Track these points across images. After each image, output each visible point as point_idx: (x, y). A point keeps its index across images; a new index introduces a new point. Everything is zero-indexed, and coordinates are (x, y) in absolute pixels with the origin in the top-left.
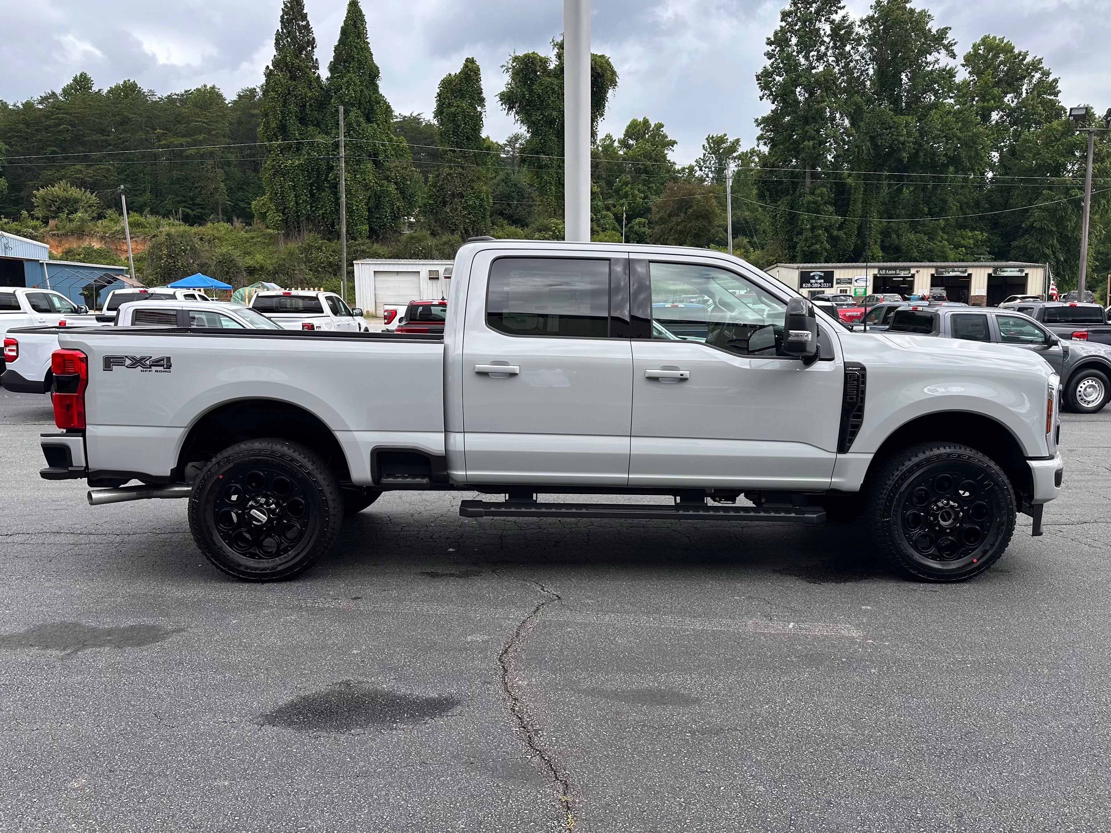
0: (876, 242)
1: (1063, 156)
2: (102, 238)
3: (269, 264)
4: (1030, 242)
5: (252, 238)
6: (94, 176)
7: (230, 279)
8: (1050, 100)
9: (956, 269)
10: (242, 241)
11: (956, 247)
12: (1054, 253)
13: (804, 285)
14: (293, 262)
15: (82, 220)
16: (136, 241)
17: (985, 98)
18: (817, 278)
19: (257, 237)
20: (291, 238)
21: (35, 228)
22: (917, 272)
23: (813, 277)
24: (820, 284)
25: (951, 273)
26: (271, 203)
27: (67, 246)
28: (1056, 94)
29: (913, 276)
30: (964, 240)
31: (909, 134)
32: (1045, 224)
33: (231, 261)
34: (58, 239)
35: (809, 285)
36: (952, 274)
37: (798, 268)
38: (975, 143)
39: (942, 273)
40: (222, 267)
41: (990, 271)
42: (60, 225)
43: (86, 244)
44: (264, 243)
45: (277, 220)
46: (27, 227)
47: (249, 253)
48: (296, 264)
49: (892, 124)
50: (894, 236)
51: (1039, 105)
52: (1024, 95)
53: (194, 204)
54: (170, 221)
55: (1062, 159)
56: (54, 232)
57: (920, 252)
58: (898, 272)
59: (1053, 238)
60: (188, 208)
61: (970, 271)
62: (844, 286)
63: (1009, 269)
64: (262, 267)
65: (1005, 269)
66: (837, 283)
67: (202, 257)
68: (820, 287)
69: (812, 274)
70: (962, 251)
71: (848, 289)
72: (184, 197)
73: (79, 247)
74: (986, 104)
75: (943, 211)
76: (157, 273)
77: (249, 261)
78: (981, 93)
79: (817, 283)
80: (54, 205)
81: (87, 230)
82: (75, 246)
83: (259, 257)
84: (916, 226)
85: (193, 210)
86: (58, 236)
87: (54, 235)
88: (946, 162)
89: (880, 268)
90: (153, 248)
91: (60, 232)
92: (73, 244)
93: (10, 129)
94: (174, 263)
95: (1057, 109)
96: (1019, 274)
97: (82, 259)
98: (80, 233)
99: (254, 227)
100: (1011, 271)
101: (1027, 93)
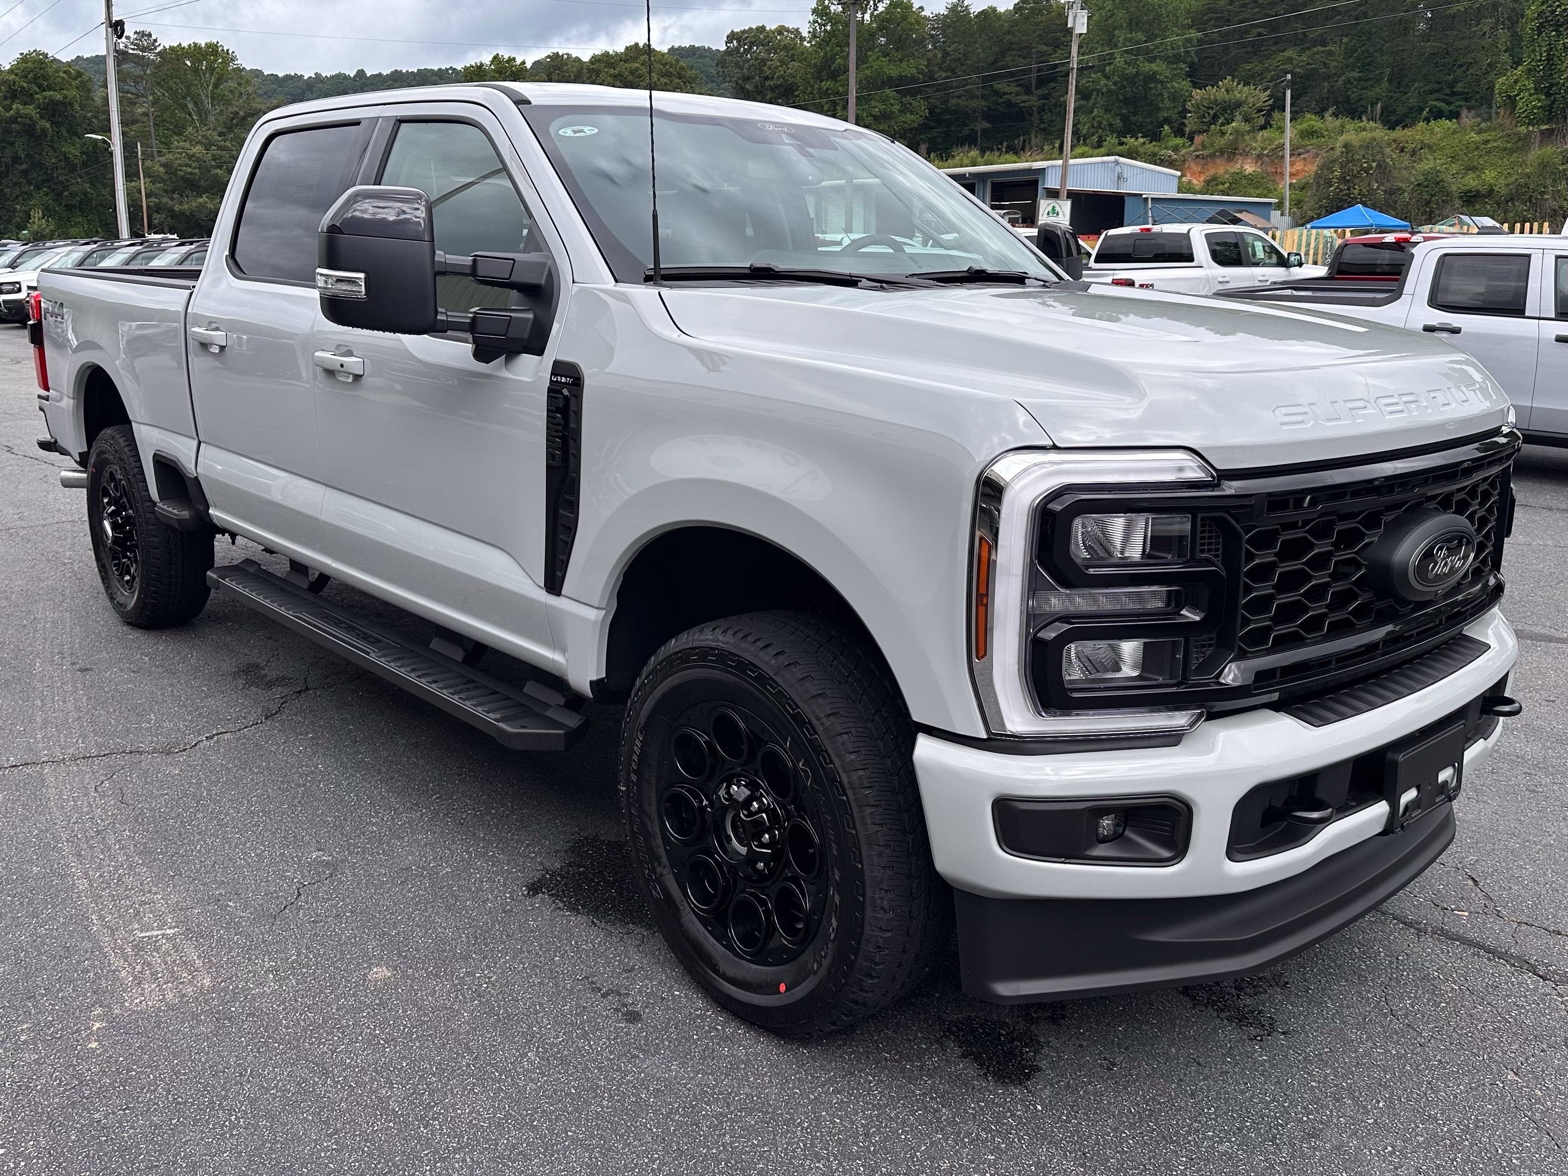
2: (1259, 157)
3: (1502, 187)
5: (1487, 142)
6: (1308, 64)
7: (1431, 212)
10: (1468, 148)
14: (1544, 178)
15: (1237, 132)
16: (1305, 159)
19: (1495, 141)
20: (1554, 137)
21: (1176, 149)
26: (1528, 79)
27: (1212, 171)
33: (1438, 183)
34: (1203, 162)
40: (1420, 194)
42: (1207, 141)
43: (1236, 167)
44: (1505, 149)
45: (1535, 107)
46: (1166, 148)
47: (1473, 169)
48: (1549, 182)
53: (1453, 94)
54: (1361, 125)
56: (1198, 153)
60: (1443, 101)
64: (1491, 191)
67: (1394, 178)
72: (1439, 83)
73: (1226, 173)
76: (1321, 206)
77: (1471, 182)
80: (1209, 113)
81: (1241, 146)
82: (1221, 171)
83: (1489, 175)
85: (1449, 103)
86: (1203, 158)
87: (1197, 157)
90: (1321, 168)
91: (1206, 152)
92: (1222, 169)
93: (1208, 9)
94: (1349, 189)
97: (1227, 191)
98: (1231, 152)
99: (1495, 122)
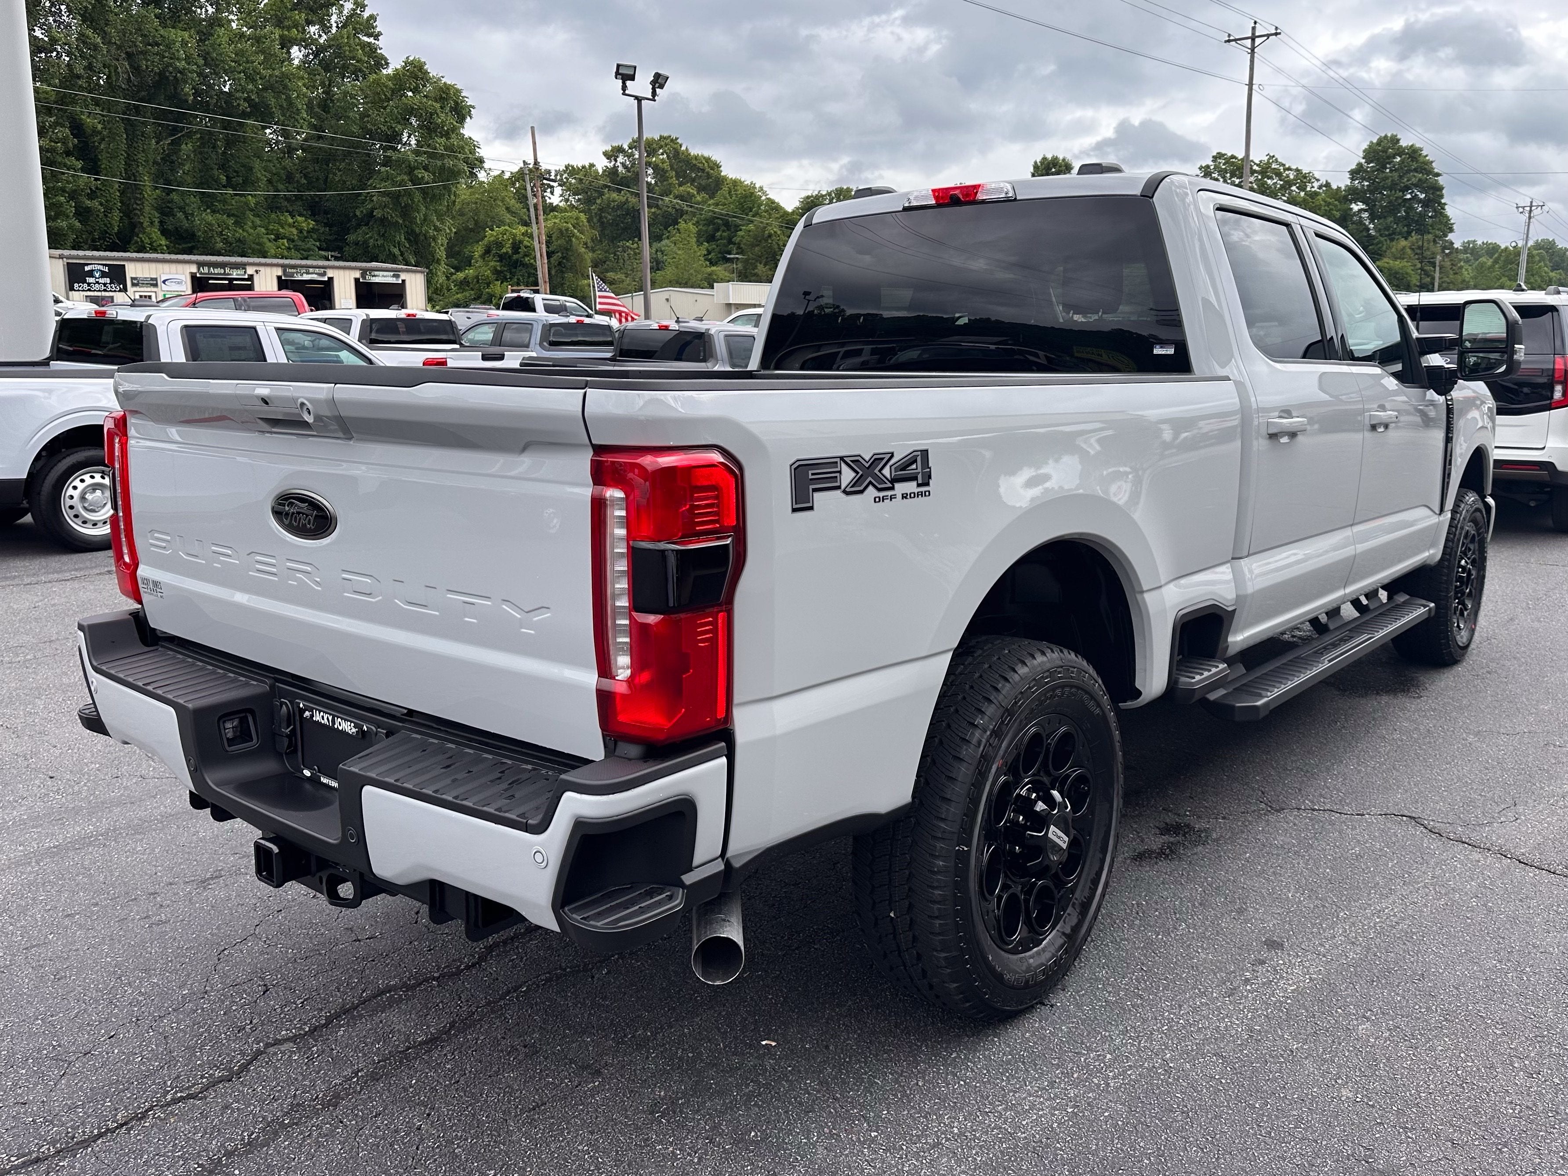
0: (152, 223)
1: (399, 123)
4: (371, 238)
8: (370, 43)
9: (311, 270)
11: (278, 237)
12: (402, 254)
13: (76, 285)
17: (282, 22)
18: (97, 275)
22: (257, 272)
23: (91, 274)
24: (105, 284)
25: (305, 275)
28: (377, 36)
29: (251, 278)
30: (283, 228)
31: (188, 59)
32: (388, 213)
35: (85, 285)
36: (306, 277)
37: (61, 257)
38: (285, 87)
39: (292, 275)
41: (357, 274)
49: (159, 40)
50: (180, 215)
51: (358, 47)
52: (334, 30)
55: (399, 127)
57: (226, 241)
58: (227, 271)
59: (400, 235)
61: (330, 273)
62: (145, 289)
63: (381, 273)
65: (376, 273)
66: (133, 285)
68: (105, 290)
69: (87, 268)
70: (283, 244)
71: (153, 295)
74: (286, 33)
75: (248, 183)
78: (276, 15)
79: (97, 282)
84: (212, 203)
88: (248, 110)
89: (200, 264)
95: (376, 57)
96: (393, 280)
100: (383, 276)
101: (337, 27)
